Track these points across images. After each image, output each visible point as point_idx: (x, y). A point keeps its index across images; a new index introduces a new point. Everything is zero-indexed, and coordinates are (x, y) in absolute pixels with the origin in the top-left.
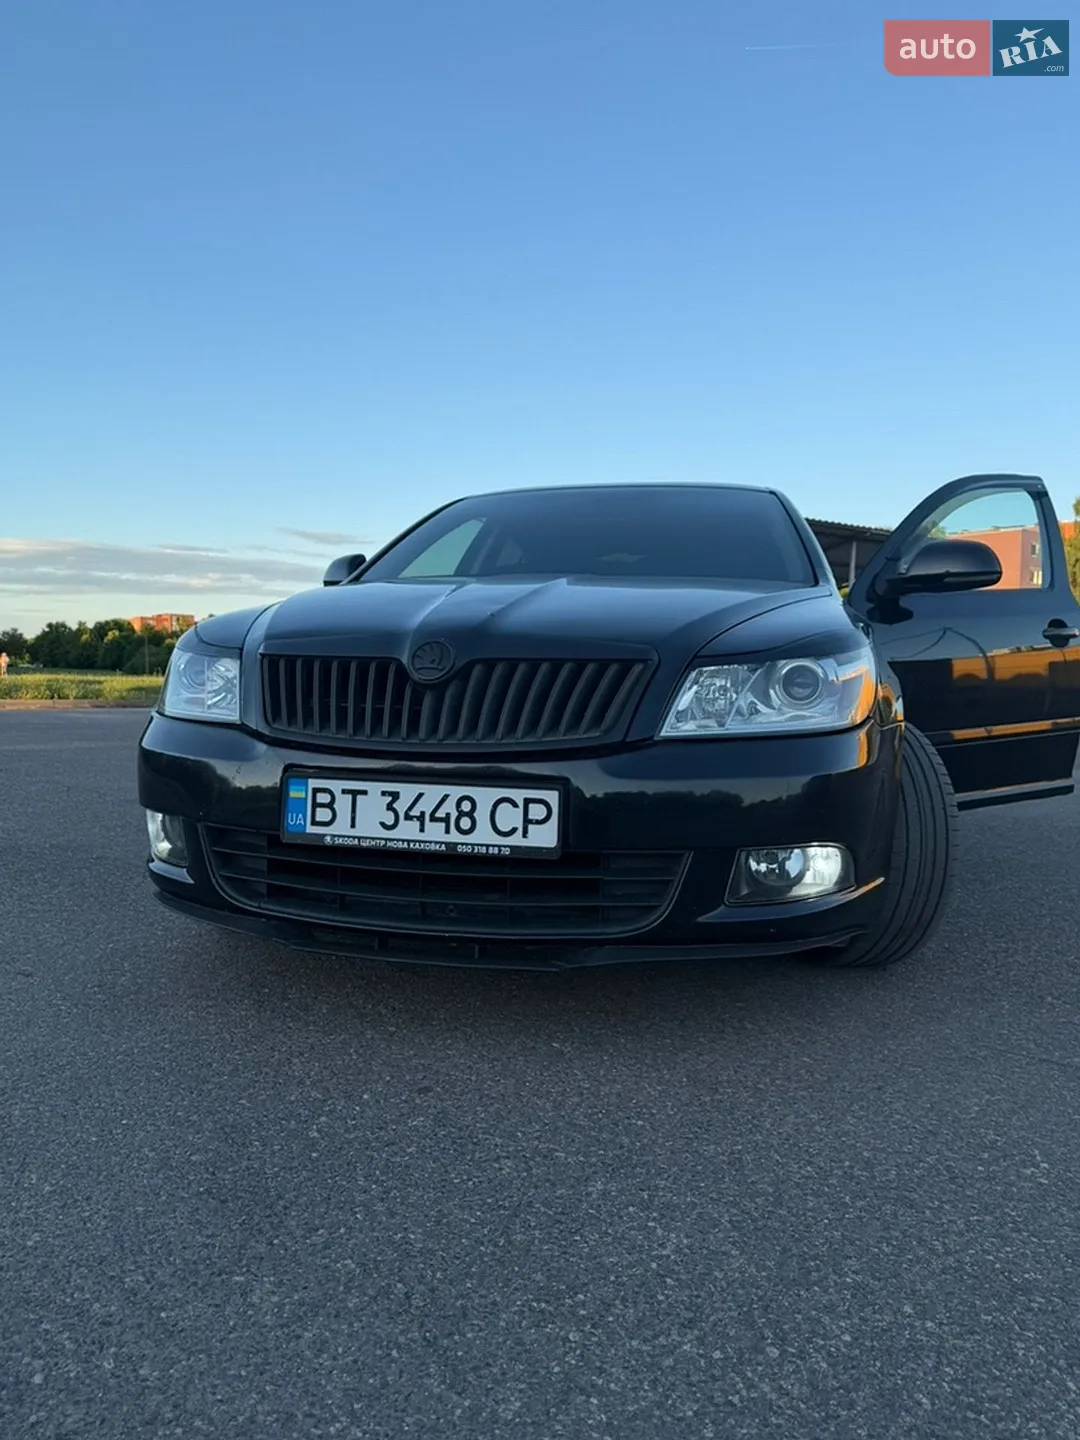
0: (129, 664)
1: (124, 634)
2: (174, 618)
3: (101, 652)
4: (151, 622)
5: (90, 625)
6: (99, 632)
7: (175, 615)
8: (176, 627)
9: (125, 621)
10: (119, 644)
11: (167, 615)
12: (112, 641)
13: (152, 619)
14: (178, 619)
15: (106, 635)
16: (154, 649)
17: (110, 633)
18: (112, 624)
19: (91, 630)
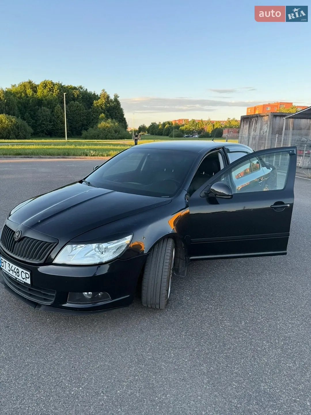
0: (170, 135)
1: (170, 125)
2: (183, 120)
3: (164, 131)
4: (177, 122)
5: (162, 123)
6: (164, 125)
7: (183, 119)
8: (184, 123)
9: (171, 122)
10: (168, 128)
11: (181, 119)
12: (167, 128)
13: (178, 120)
14: (184, 120)
15: (165, 126)
16: (177, 130)
17: (166, 125)
18: (167, 123)
19: (162, 124)
